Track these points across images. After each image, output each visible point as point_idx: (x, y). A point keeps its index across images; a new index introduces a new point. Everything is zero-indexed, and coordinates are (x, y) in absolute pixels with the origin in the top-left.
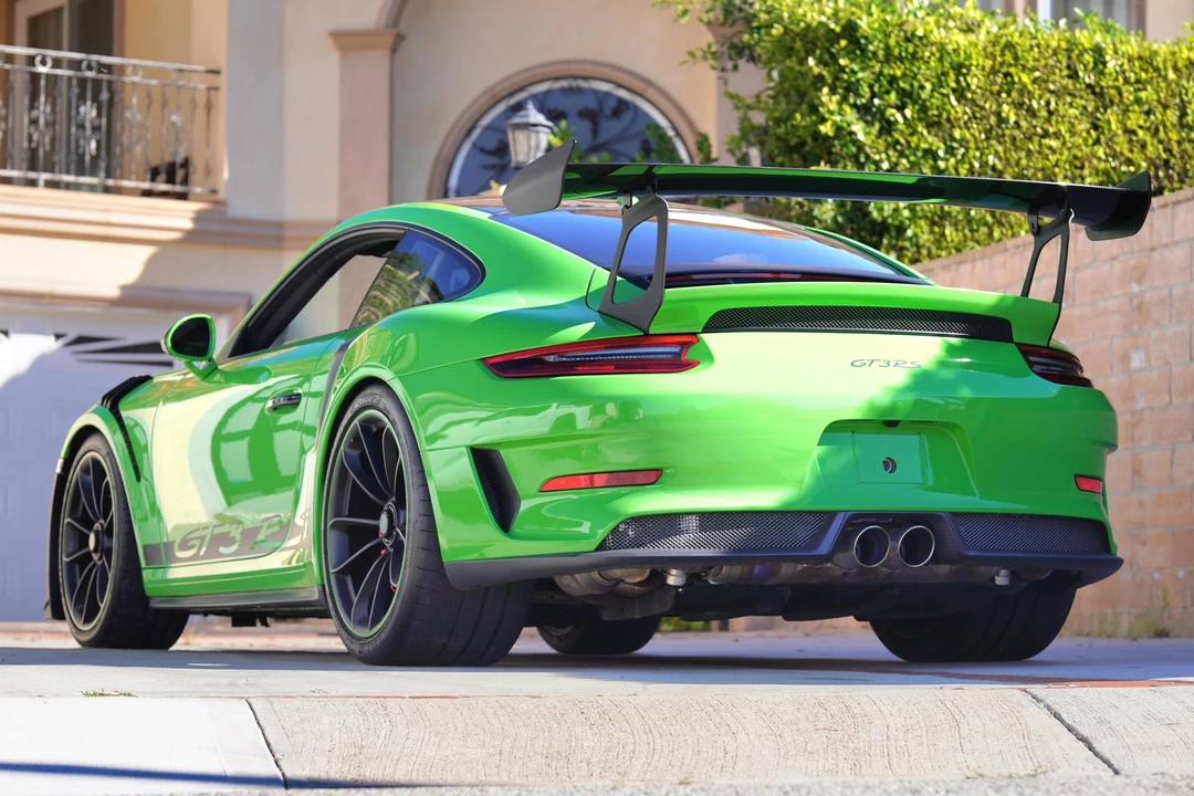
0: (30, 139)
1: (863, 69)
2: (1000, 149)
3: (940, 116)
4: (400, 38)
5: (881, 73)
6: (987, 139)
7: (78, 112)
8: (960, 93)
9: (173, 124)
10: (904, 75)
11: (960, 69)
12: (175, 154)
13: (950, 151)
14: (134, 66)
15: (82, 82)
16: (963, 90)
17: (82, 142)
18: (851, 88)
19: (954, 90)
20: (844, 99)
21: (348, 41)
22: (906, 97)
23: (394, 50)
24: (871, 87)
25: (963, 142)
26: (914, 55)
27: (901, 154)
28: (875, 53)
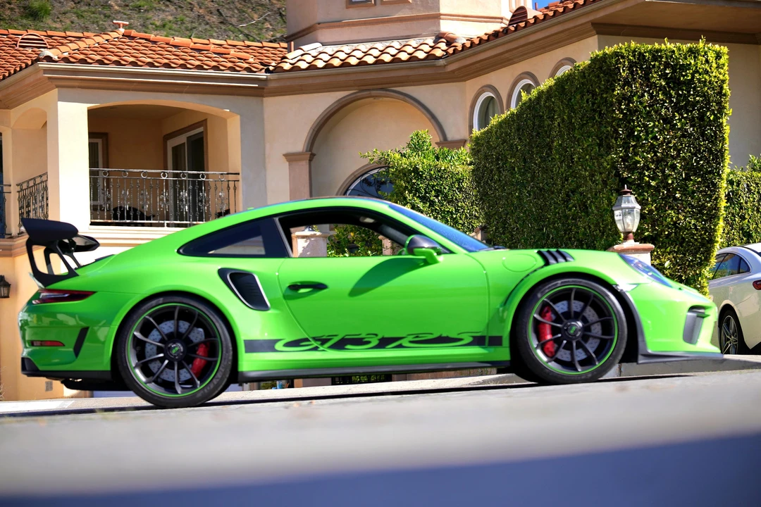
0: (160, 208)
1: (421, 183)
2: (477, 208)
3: (453, 198)
4: (312, 156)
5: (429, 184)
6: (472, 205)
7: (180, 195)
8: (460, 189)
9: (220, 196)
10: (437, 184)
11: (459, 181)
12: (221, 209)
13: (457, 211)
14: (202, 174)
15: (181, 182)
16: (461, 188)
17: (182, 207)
18: (417, 190)
19: (457, 189)
20: (415, 195)
21: (291, 157)
22: (438, 193)
23: (310, 160)
24: (425, 189)
25: (462, 207)
26: (441, 177)
27: (438, 213)
28: (426, 177)
